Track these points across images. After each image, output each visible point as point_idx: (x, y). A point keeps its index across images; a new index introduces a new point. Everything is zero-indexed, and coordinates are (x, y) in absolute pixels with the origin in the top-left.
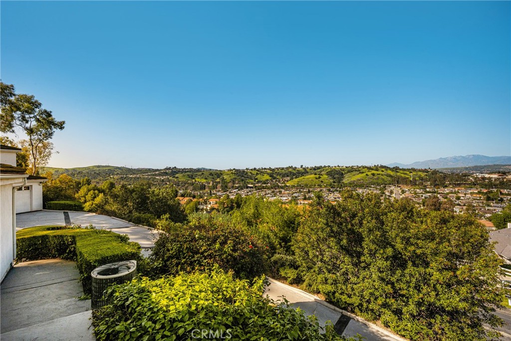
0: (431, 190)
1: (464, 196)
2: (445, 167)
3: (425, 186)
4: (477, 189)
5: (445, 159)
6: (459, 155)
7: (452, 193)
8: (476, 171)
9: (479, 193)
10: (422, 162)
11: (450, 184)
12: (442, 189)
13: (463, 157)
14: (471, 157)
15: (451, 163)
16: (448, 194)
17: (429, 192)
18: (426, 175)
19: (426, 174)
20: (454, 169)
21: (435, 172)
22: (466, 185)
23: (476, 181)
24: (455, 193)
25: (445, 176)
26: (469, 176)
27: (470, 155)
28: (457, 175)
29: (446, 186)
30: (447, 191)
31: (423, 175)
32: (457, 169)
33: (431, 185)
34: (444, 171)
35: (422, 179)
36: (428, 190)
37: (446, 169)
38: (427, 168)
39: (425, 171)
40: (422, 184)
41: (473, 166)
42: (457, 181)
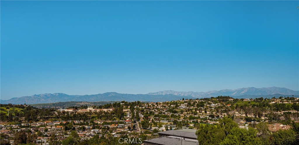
0: (25, 125)
1: (50, 128)
2: (39, 103)
3: (21, 122)
4: (60, 121)
5: (38, 96)
6: (49, 93)
7: (42, 126)
8: (61, 106)
9: (61, 124)
10: (20, 98)
11: (41, 118)
12: (35, 123)
13: (52, 94)
14: (57, 95)
15: (43, 100)
16: (39, 127)
17: (24, 127)
18: (22, 111)
19: (22, 109)
20: (45, 105)
21: (30, 108)
22: (53, 119)
23: (59, 115)
24: (45, 126)
25: (38, 111)
26: (55, 110)
27: (56, 94)
28: (46, 110)
29: (38, 121)
30: (38, 124)
31: (19, 110)
32: (47, 105)
33: (25, 120)
34: (38, 107)
35: (18, 114)
36: (23, 125)
37: (39, 105)
38: (23, 104)
39: (21, 107)
40: (18, 119)
41: (59, 102)
42: (46, 115)
